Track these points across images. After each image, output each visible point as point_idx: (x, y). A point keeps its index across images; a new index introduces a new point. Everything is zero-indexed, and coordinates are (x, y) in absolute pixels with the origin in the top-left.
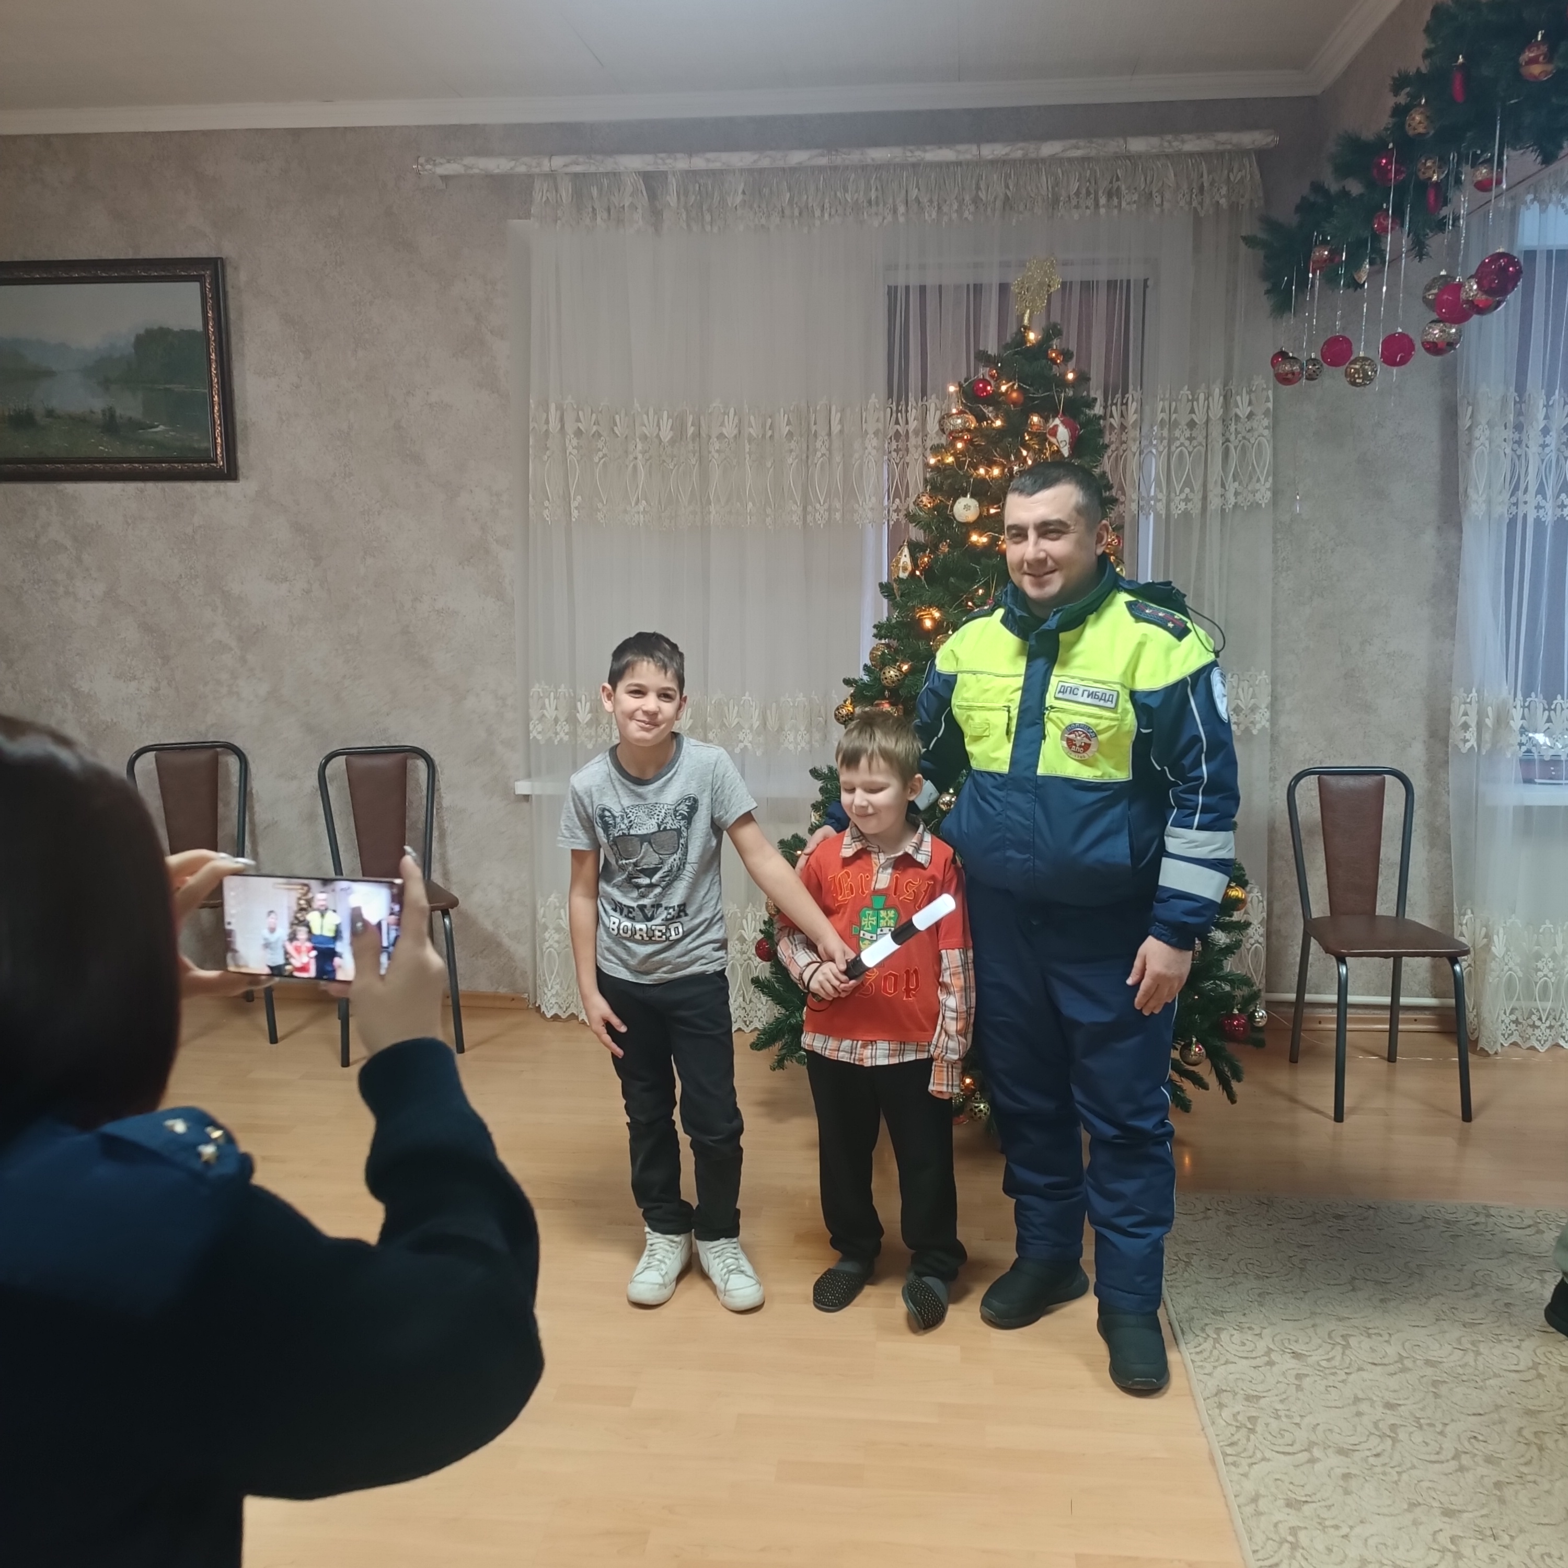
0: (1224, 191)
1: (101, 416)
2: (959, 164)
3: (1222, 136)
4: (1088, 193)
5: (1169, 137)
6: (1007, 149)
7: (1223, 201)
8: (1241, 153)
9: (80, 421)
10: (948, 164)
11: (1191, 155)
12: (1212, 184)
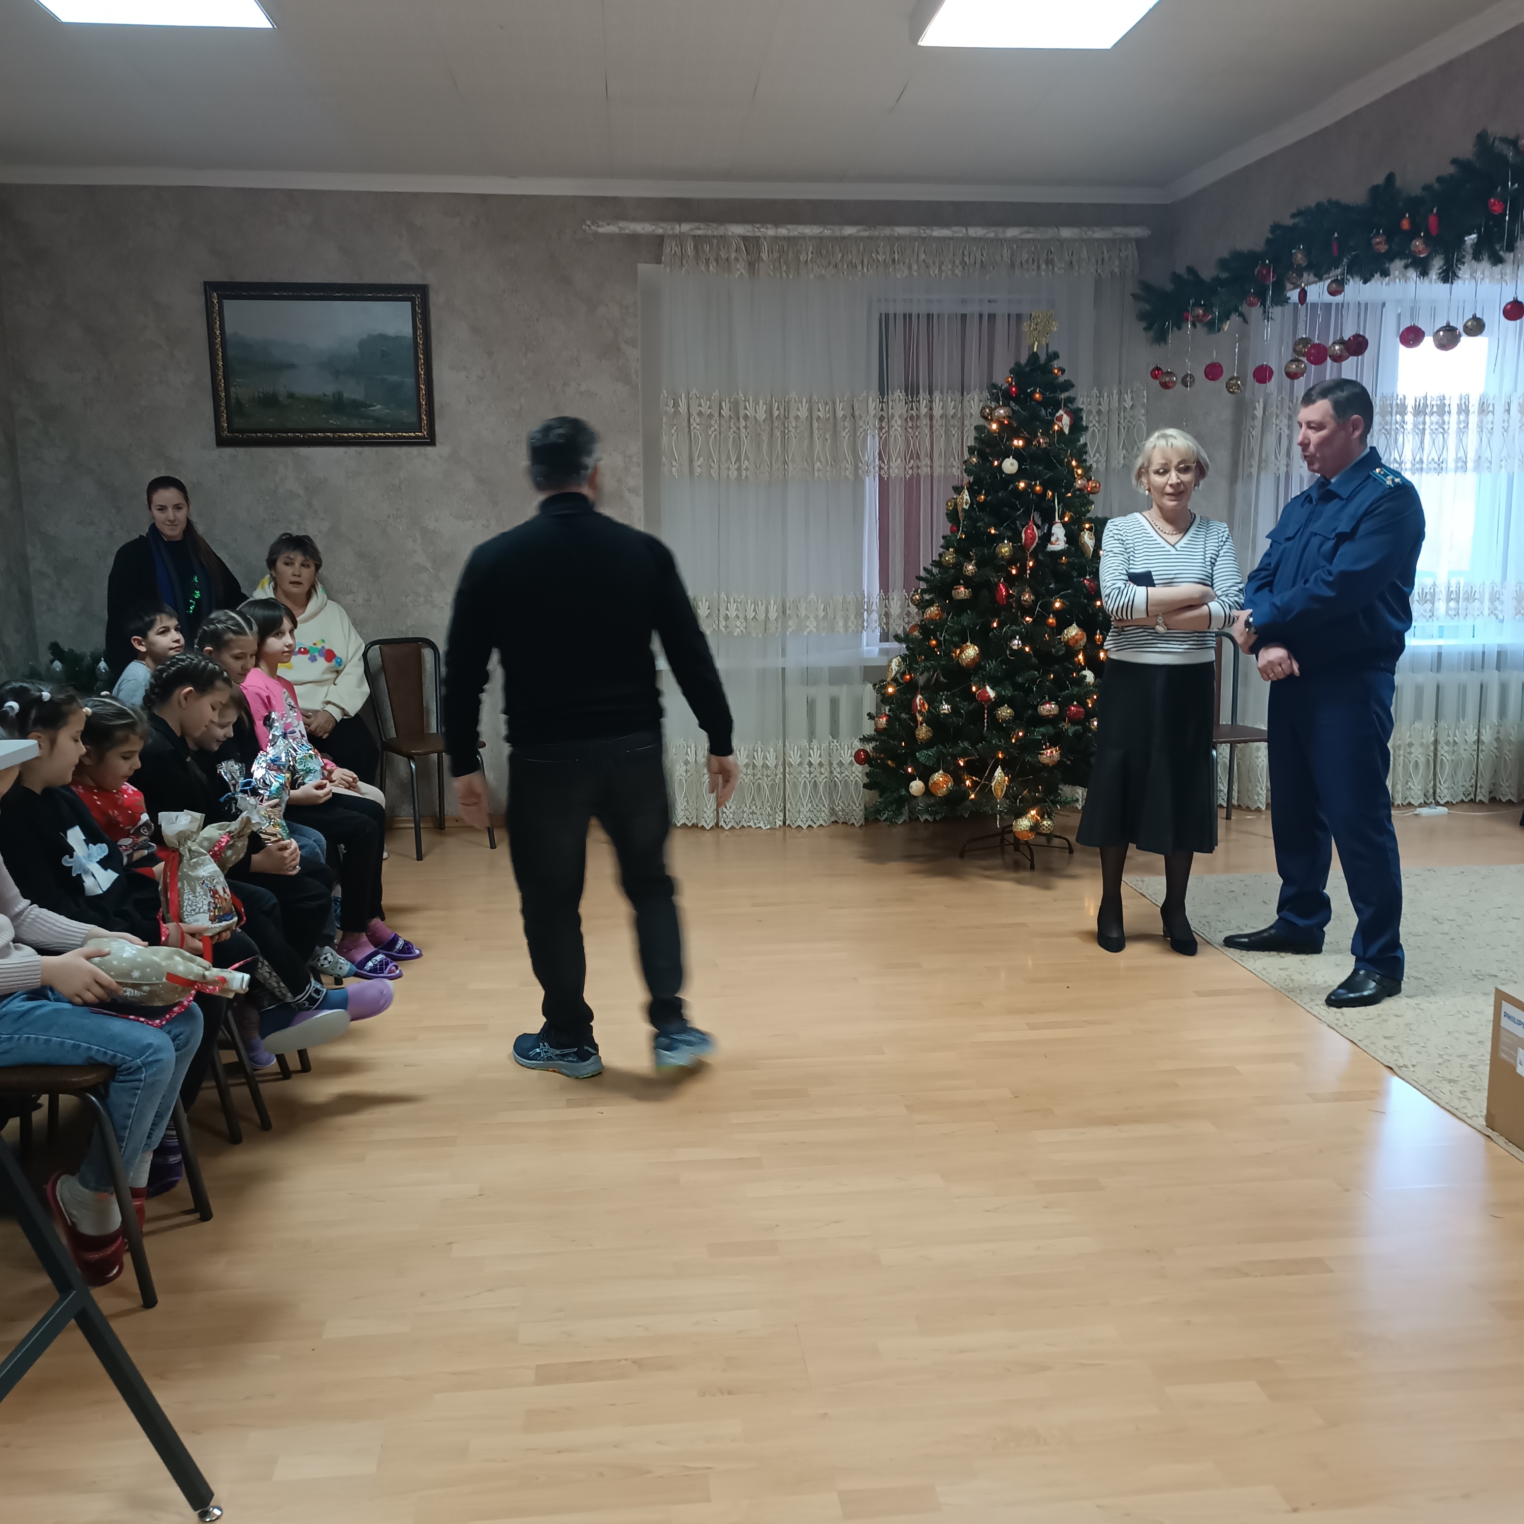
0: (1117, 263)
1: (331, 397)
2: (951, 238)
3: (1118, 230)
4: (1033, 261)
5: (1085, 228)
6: (985, 231)
7: (1116, 270)
8: (1127, 240)
9: (316, 403)
10: (944, 239)
11: (1097, 240)
12: (1110, 258)
